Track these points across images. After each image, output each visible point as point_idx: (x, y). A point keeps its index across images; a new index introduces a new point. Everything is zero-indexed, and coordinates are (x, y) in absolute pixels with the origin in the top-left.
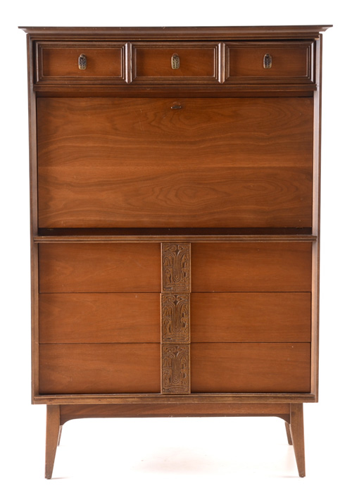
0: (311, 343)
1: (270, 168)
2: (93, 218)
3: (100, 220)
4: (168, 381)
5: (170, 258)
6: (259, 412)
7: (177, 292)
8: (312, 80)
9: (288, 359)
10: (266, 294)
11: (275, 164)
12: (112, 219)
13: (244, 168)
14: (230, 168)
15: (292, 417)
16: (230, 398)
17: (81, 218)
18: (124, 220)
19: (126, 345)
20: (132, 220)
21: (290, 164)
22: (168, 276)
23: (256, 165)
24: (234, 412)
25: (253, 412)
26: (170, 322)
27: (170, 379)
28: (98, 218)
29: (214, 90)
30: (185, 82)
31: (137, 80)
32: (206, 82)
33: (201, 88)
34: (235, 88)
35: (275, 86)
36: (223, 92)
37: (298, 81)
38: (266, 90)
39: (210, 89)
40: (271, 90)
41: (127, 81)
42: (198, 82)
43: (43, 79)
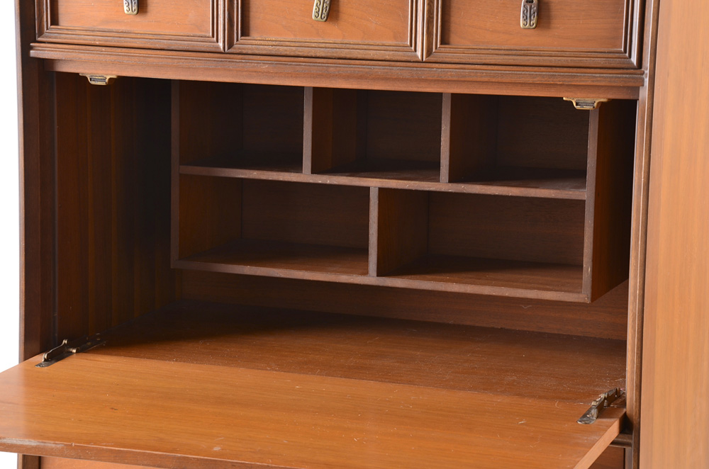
8: (634, 60)
29: (406, 74)
30: (344, 53)
31: (242, 44)
32: (388, 55)
33: (379, 69)
34: (451, 72)
35: (545, 71)
36: (425, 80)
37: (601, 62)
38: (522, 80)
39: (396, 70)
40: (537, 80)
41: (221, 44)
42: (372, 54)
43: (50, 32)
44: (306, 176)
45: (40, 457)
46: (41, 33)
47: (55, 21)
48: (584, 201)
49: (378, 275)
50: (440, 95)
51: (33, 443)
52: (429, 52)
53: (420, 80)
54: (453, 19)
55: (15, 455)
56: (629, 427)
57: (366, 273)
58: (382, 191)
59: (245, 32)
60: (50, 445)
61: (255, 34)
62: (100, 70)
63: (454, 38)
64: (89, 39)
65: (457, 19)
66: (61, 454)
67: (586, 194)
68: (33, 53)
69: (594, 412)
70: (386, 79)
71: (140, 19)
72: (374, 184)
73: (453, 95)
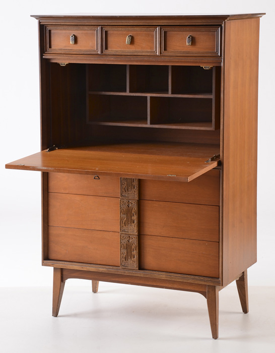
0: (219, 242)
6: (186, 288)
7: (130, 198)
8: (219, 54)
9: (204, 253)
10: (189, 205)
15: (208, 294)
16: (164, 276)
22: (124, 187)
24: (170, 286)
25: (182, 288)
26: (125, 219)
27: (125, 258)
29: (154, 60)
30: (136, 54)
31: (106, 52)
32: (148, 54)
33: (146, 59)
34: (167, 59)
35: (194, 58)
36: (160, 62)
37: (210, 55)
38: (188, 61)
39: (151, 59)
40: (192, 61)
41: (99, 52)
42: (144, 54)
43: (49, 50)
44: (128, 94)
45: (48, 173)
46: (46, 51)
47: (50, 47)
48: (212, 99)
49: (151, 124)
50: (168, 66)
51: (45, 168)
52: (161, 53)
53: (158, 62)
54: (168, 43)
55: (40, 172)
56: (220, 164)
57: (147, 124)
58: (151, 97)
59: (106, 48)
60: (50, 169)
61: (109, 49)
62: (63, 62)
63: (168, 49)
64: (60, 52)
65: (169, 43)
66: (53, 171)
67: (212, 96)
68: (44, 57)
69: (210, 159)
70: (148, 61)
71: (75, 45)
72: (149, 95)
73: (172, 66)
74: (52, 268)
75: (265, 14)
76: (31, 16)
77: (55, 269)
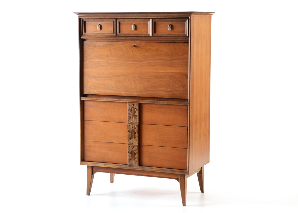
0: (187, 149)
1: (171, 73)
2: (103, 91)
3: (106, 92)
4: (130, 160)
5: (131, 109)
6: (167, 176)
7: (133, 123)
8: (188, 35)
9: (178, 155)
11: (173, 71)
12: (110, 92)
13: (160, 72)
14: (155, 72)
15: (180, 180)
16: (154, 169)
17: (99, 90)
18: (115, 92)
19: (115, 144)
20: (117, 92)
21: (179, 71)
22: (130, 116)
23: (165, 71)
24: (158, 175)
26: (131, 135)
28: (105, 91)
29: (148, 39)
30: (137, 35)
31: (119, 34)
32: (145, 36)
33: (143, 38)
34: (156, 38)
35: (172, 38)
36: (152, 40)
37: (182, 36)
38: (169, 39)
41: (115, 35)
42: (142, 35)
43: (84, 34)
47: (85, 32)
52: (152, 35)
54: (157, 29)
59: (119, 32)
61: (121, 33)
63: (157, 32)
64: (91, 35)
68: (81, 38)
70: (145, 40)
71: (100, 31)
74: (86, 166)
75: (214, 13)
76: (74, 13)
77: (88, 167)
